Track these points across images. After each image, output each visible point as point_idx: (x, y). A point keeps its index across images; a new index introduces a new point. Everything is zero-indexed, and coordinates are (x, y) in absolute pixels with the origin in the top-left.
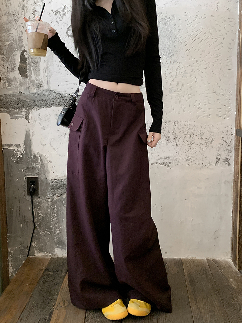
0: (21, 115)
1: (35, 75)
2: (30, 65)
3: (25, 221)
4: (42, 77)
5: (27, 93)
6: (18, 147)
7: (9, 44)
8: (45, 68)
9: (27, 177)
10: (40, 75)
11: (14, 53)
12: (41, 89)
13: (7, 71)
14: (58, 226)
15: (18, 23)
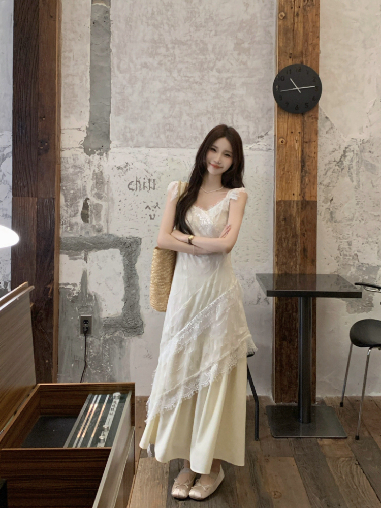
0: (80, 257)
1: (96, 220)
2: (92, 212)
3: (76, 361)
4: (102, 222)
5: (87, 236)
6: (74, 286)
7: (73, 193)
8: (105, 215)
9: (82, 316)
10: (100, 220)
11: (78, 201)
12: (101, 233)
13: (70, 216)
14: (110, 363)
15: (84, 175)
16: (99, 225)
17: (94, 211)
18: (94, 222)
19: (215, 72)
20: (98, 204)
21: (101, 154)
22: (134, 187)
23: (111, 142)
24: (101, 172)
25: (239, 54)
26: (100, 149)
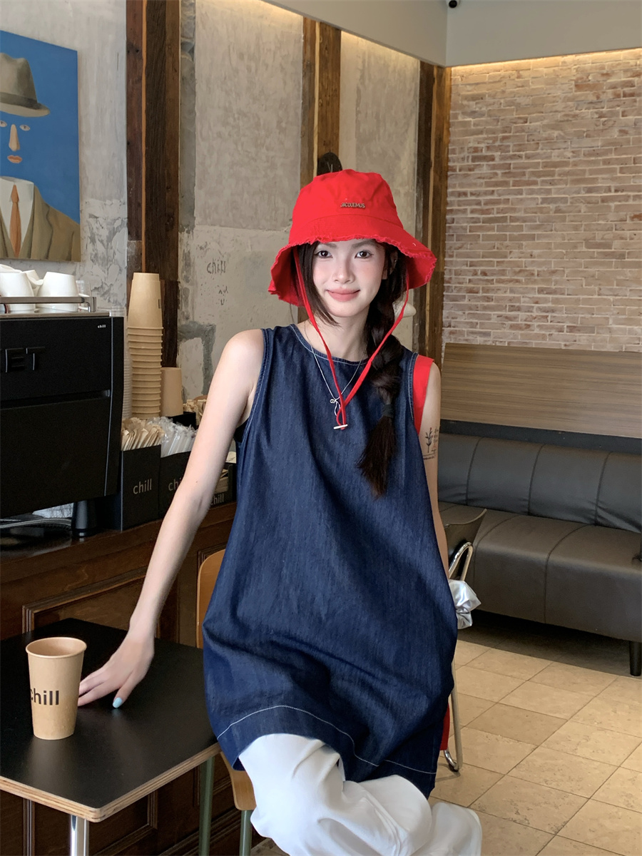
16: (187, 312)
17: (184, 296)
18: (184, 309)
19: (264, 150)
20: (186, 288)
21: (188, 232)
22: (211, 271)
23: (195, 218)
24: (189, 252)
25: (279, 133)
26: (188, 226)
